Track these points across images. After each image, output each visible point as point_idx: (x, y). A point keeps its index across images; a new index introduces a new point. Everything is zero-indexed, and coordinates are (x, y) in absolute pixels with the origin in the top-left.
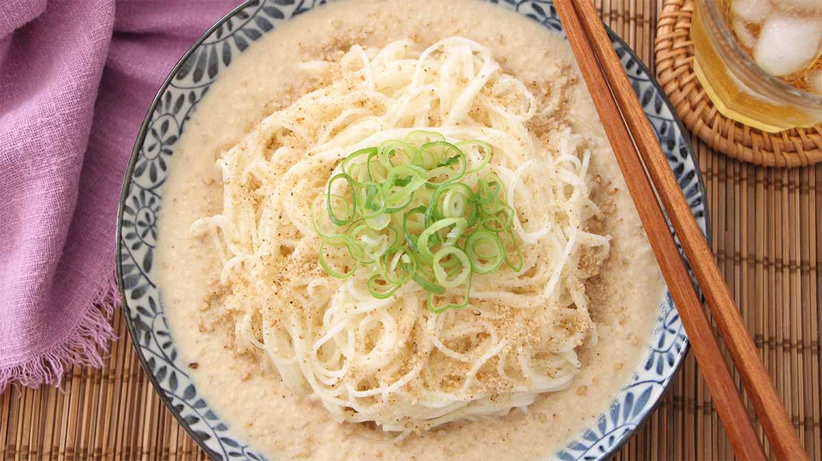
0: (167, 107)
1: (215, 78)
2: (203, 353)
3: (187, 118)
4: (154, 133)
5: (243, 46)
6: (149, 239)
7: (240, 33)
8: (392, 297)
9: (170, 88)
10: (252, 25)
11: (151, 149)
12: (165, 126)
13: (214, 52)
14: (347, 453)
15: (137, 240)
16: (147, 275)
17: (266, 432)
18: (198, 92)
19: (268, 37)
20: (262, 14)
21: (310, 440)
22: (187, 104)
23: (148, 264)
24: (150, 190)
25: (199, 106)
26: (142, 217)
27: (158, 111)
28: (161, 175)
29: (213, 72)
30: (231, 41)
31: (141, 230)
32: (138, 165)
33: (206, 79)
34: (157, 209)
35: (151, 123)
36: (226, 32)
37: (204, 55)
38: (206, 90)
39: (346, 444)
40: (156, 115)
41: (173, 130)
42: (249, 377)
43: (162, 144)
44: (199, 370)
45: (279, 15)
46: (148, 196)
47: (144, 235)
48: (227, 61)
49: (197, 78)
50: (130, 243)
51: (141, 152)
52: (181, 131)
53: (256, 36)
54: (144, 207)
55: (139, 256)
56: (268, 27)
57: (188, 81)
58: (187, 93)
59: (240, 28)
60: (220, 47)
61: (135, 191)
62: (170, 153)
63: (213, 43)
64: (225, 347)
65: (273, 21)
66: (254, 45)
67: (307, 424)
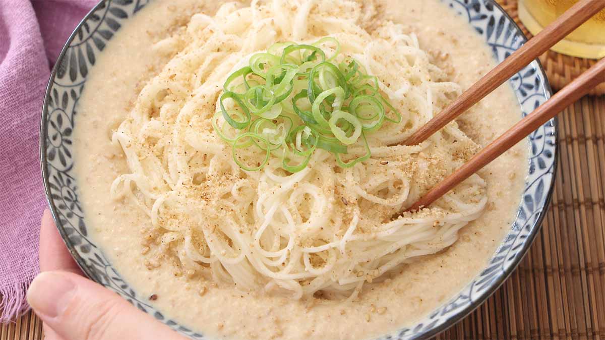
0: (57, 103)
1: (88, 76)
2: (158, 285)
3: (74, 113)
4: (53, 124)
5: (101, 47)
6: (76, 210)
7: (97, 35)
8: (307, 168)
9: (55, 86)
10: (104, 27)
11: (55, 138)
12: (60, 119)
13: (80, 53)
14: (315, 321)
15: (68, 210)
16: (85, 237)
17: (237, 328)
18: (77, 90)
19: (118, 35)
20: (110, 15)
21: (277, 322)
22: (71, 101)
23: (83, 230)
24: (65, 172)
25: (79, 101)
26: (65, 194)
27: (51, 105)
28: (69, 161)
29: (84, 73)
30: (91, 42)
31: (68, 204)
32: (48, 151)
33: (79, 78)
34: (75, 189)
35: (48, 117)
36: (86, 35)
37: (73, 55)
38: (82, 88)
39: (311, 314)
40: (50, 109)
41: (66, 124)
42: (205, 291)
43: (62, 135)
44: (159, 299)
45: (124, 15)
46: (65, 178)
47: (72, 207)
48: (93, 61)
49: (73, 78)
50: (64, 212)
51: (47, 140)
52: (73, 124)
53: (109, 36)
54: (64, 185)
55: (75, 223)
56: (117, 27)
57: (66, 79)
58: (69, 91)
59: (96, 30)
60: (83, 48)
61: (53, 172)
62: (70, 142)
63: (78, 45)
64: (176, 275)
65: (119, 21)
66: (109, 44)
67: (271, 310)
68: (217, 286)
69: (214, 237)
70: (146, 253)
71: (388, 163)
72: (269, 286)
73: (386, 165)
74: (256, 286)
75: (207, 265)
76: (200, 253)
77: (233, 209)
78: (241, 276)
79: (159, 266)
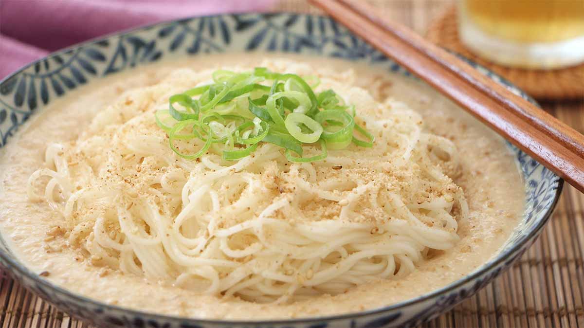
1: (34, 111)
2: (51, 266)
3: (9, 134)
5: (60, 92)
7: (56, 77)
8: (249, 157)
10: (67, 73)
13: (33, 85)
18: (20, 117)
19: (81, 88)
20: (76, 64)
21: (184, 305)
22: (9, 122)
25: (20, 128)
29: (33, 105)
30: (48, 82)
33: (26, 108)
36: (43, 71)
37: (23, 86)
38: (26, 118)
42: (106, 274)
44: (51, 276)
45: (93, 71)
48: (46, 100)
49: (19, 102)
52: (5, 142)
53: (71, 86)
56: (83, 81)
57: (9, 100)
58: (9, 112)
59: (57, 72)
60: (38, 83)
63: (32, 76)
64: (77, 259)
65: (87, 75)
66: (69, 93)
67: (179, 296)
68: (122, 273)
69: (128, 215)
70: (49, 241)
71: (341, 167)
72: (181, 277)
73: (339, 170)
74: (166, 276)
75: (117, 254)
76: (110, 237)
77: (158, 195)
78: (152, 263)
79: (61, 251)
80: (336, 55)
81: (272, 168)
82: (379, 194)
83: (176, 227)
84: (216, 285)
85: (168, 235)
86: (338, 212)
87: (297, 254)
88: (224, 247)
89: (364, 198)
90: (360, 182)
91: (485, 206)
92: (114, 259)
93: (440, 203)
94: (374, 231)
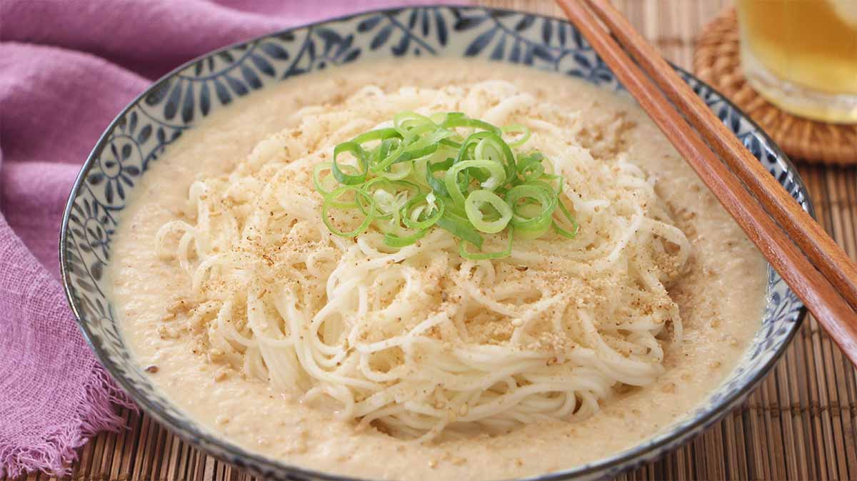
0: (132, 129)
1: (189, 124)
2: (165, 357)
3: (153, 156)
4: (114, 149)
5: (225, 100)
6: (99, 251)
7: (222, 80)
8: (414, 246)
9: (136, 109)
10: (237, 74)
11: (109, 165)
12: (127, 150)
13: (190, 92)
15: (85, 243)
16: (95, 280)
17: (246, 429)
18: (169, 133)
19: (254, 94)
20: (249, 63)
21: (306, 435)
22: (153, 141)
23: (97, 272)
24: (106, 209)
25: (168, 147)
26: (93, 225)
27: (121, 127)
28: (117, 201)
29: (188, 117)
30: (211, 85)
31: (91, 239)
32: (92, 172)
33: (178, 120)
34: (111, 232)
35: (111, 137)
36: (206, 72)
37: (177, 92)
38: (177, 135)
40: (118, 131)
41: (135, 160)
42: (224, 378)
43: (121, 168)
44: (158, 373)
45: (270, 71)
46: (102, 213)
47: (94, 245)
48: (205, 109)
49: (169, 114)
50: (78, 240)
51: (97, 161)
52: (145, 167)
53: (242, 91)
54: (96, 219)
55: (89, 259)
56: (257, 84)
57: (158, 111)
58: (156, 127)
59: (224, 73)
60: (197, 88)
61: (87, 197)
62: (130, 184)
63: (191, 79)
64: (195, 352)
65: (264, 78)
66: (238, 101)
67: (304, 420)
68: (244, 377)
69: (259, 305)
70: (168, 320)
71: (526, 269)
72: (312, 393)
73: (523, 272)
74: (295, 388)
75: (242, 351)
76: (236, 328)
77: (300, 281)
78: (279, 371)
79: (178, 337)
80: (574, 73)
81: (439, 264)
82: (566, 311)
83: (314, 328)
84: (349, 410)
85: (302, 338)
86: (510, 332)
87: (451, 383)
88: (363, 365)
89: (546, 316)
90: (546, 293)
91: (707, 325)
92: (238, 355)
93: (645, 324)
94: (551, 362)
